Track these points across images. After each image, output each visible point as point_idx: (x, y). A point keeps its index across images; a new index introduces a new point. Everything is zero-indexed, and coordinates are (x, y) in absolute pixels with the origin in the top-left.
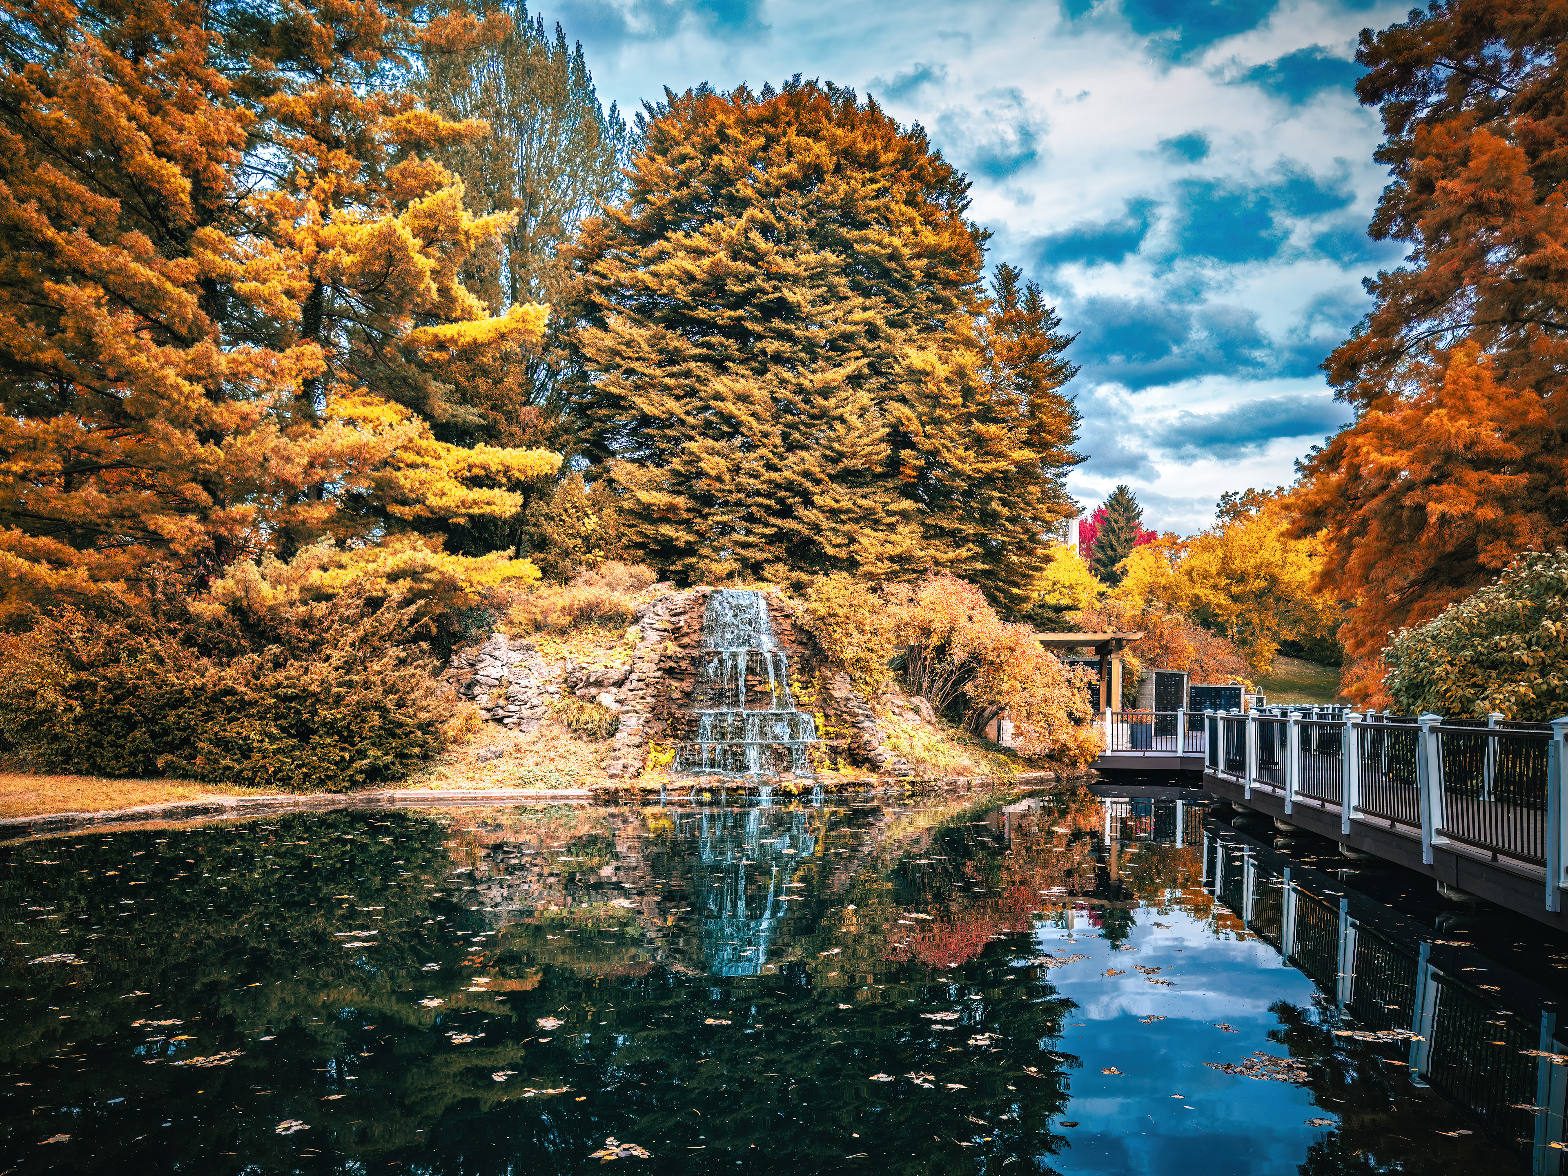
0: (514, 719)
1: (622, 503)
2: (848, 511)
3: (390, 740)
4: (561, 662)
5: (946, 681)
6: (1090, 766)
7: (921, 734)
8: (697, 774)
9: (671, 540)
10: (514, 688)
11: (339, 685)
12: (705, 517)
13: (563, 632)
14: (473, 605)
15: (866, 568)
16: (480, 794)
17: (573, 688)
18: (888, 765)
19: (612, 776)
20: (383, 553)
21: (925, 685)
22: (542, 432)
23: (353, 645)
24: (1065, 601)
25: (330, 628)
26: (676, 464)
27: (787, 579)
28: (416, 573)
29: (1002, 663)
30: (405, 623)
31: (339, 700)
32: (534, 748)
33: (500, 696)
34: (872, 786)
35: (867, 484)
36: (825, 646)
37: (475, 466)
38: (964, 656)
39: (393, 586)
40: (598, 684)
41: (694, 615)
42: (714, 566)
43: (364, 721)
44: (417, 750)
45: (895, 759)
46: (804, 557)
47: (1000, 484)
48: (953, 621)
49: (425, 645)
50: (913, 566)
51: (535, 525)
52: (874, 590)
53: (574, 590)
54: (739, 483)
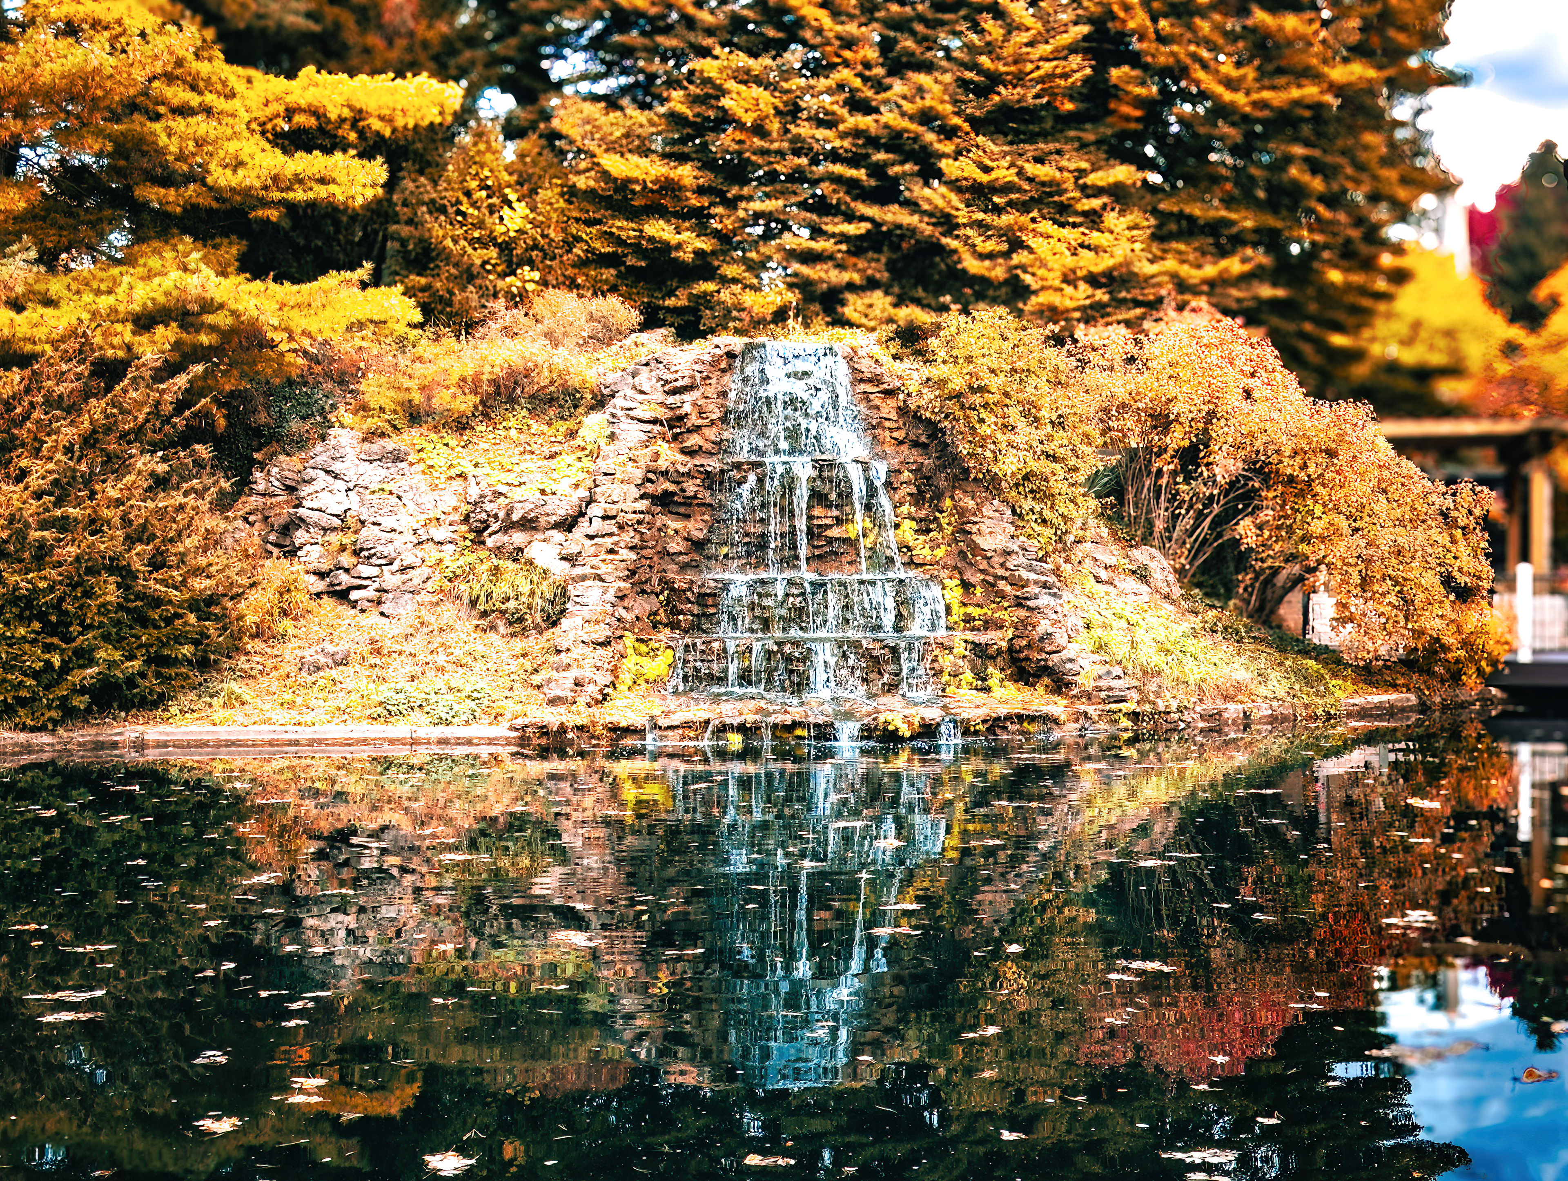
0: (370, 593)
1: (573, 178)
2: (1007, 188)
3: (138, 630)
4: (458, 484)
5: (1200, 517)
6: (1489, 680)
7: (1152, 621)
8: (716, 699)
9: (666, 248)
10: (368, 533)
11: (43, 525)
12: (732, 204)
13: (461, 425)
14: (294, 373)
15: (1043, 298)
16: (304, 734)
17: (479, 533)
18: (1085, 681)
19: (553, 702)
20: (127, 277)
21: (1159, 525)
22: (425, 45)
23: (69, 450)
24: (1437, 359)
25: (26, 417)
26: (677, 101)
27: (890, 320)
28: (187, 313)
29: (1310, 482)
30: (169, 409)
31: (42, 553)
32: (408, 648)
33: (343, 548)
34: (1056, 721)
35: (1045, 135)
36: (964, 449)
37: (299, 110)
38: (1235, 467)
39: (144, 339)
40: (528, 524)
41: (711, 392)
42: (749, 298)
43: (88, 594)
44: (187, 650)
45: (1102, 670)
46: (923, 280)
47: (1306, 130)
48: (1213, 399)
49: (203, 451)
50: (1136, 293)
51: (410, 222)
52: (1058, 341)
53: (483, 346)
54: (798, 138)
